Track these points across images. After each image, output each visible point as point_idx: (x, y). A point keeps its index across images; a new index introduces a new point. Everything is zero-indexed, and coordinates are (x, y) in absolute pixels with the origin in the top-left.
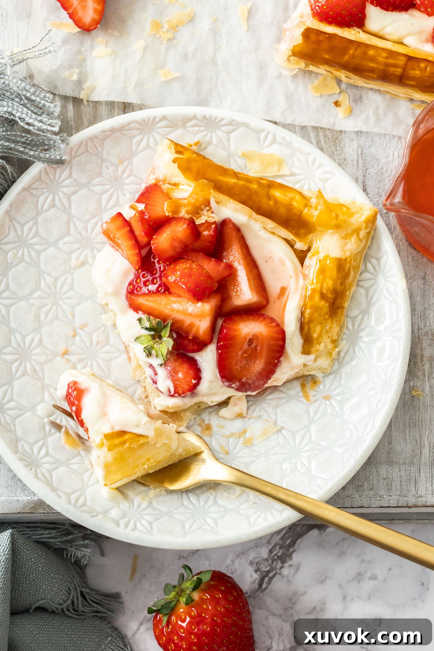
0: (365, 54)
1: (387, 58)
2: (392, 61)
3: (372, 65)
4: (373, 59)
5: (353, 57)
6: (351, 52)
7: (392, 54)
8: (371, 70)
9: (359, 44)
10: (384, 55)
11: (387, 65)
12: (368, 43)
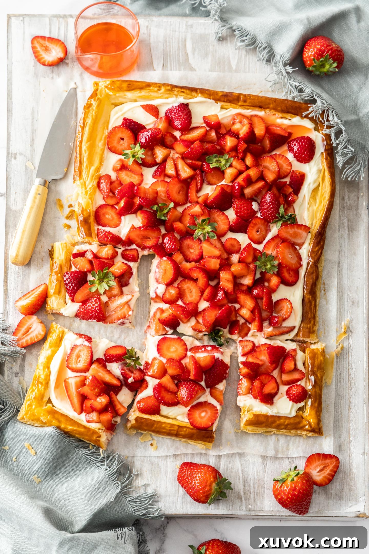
0: (161, 426)
1: (170, 427)
2: (172, 429)
3: (164, 430)
4: (164, 428)
5: (156, 428)
6: (155, 426)
7: (172, 425)
8: (164, 432)
9: (158, 422)
10: (169, 426)
11: (170, 430)
12: (162, 421)
